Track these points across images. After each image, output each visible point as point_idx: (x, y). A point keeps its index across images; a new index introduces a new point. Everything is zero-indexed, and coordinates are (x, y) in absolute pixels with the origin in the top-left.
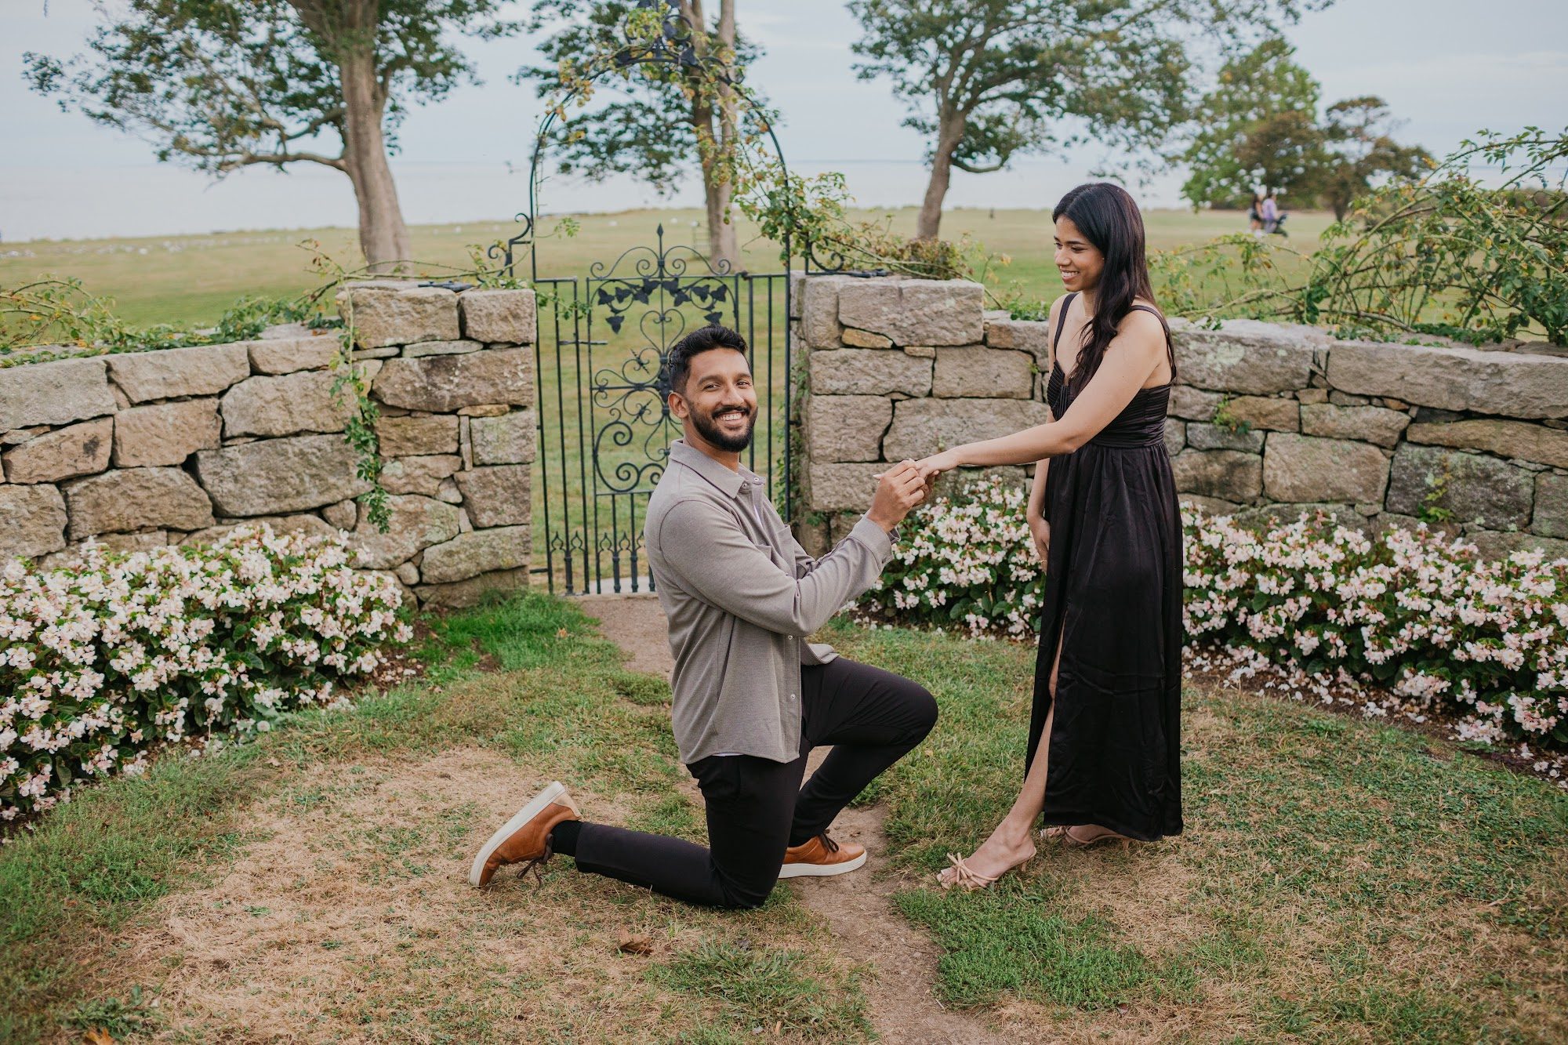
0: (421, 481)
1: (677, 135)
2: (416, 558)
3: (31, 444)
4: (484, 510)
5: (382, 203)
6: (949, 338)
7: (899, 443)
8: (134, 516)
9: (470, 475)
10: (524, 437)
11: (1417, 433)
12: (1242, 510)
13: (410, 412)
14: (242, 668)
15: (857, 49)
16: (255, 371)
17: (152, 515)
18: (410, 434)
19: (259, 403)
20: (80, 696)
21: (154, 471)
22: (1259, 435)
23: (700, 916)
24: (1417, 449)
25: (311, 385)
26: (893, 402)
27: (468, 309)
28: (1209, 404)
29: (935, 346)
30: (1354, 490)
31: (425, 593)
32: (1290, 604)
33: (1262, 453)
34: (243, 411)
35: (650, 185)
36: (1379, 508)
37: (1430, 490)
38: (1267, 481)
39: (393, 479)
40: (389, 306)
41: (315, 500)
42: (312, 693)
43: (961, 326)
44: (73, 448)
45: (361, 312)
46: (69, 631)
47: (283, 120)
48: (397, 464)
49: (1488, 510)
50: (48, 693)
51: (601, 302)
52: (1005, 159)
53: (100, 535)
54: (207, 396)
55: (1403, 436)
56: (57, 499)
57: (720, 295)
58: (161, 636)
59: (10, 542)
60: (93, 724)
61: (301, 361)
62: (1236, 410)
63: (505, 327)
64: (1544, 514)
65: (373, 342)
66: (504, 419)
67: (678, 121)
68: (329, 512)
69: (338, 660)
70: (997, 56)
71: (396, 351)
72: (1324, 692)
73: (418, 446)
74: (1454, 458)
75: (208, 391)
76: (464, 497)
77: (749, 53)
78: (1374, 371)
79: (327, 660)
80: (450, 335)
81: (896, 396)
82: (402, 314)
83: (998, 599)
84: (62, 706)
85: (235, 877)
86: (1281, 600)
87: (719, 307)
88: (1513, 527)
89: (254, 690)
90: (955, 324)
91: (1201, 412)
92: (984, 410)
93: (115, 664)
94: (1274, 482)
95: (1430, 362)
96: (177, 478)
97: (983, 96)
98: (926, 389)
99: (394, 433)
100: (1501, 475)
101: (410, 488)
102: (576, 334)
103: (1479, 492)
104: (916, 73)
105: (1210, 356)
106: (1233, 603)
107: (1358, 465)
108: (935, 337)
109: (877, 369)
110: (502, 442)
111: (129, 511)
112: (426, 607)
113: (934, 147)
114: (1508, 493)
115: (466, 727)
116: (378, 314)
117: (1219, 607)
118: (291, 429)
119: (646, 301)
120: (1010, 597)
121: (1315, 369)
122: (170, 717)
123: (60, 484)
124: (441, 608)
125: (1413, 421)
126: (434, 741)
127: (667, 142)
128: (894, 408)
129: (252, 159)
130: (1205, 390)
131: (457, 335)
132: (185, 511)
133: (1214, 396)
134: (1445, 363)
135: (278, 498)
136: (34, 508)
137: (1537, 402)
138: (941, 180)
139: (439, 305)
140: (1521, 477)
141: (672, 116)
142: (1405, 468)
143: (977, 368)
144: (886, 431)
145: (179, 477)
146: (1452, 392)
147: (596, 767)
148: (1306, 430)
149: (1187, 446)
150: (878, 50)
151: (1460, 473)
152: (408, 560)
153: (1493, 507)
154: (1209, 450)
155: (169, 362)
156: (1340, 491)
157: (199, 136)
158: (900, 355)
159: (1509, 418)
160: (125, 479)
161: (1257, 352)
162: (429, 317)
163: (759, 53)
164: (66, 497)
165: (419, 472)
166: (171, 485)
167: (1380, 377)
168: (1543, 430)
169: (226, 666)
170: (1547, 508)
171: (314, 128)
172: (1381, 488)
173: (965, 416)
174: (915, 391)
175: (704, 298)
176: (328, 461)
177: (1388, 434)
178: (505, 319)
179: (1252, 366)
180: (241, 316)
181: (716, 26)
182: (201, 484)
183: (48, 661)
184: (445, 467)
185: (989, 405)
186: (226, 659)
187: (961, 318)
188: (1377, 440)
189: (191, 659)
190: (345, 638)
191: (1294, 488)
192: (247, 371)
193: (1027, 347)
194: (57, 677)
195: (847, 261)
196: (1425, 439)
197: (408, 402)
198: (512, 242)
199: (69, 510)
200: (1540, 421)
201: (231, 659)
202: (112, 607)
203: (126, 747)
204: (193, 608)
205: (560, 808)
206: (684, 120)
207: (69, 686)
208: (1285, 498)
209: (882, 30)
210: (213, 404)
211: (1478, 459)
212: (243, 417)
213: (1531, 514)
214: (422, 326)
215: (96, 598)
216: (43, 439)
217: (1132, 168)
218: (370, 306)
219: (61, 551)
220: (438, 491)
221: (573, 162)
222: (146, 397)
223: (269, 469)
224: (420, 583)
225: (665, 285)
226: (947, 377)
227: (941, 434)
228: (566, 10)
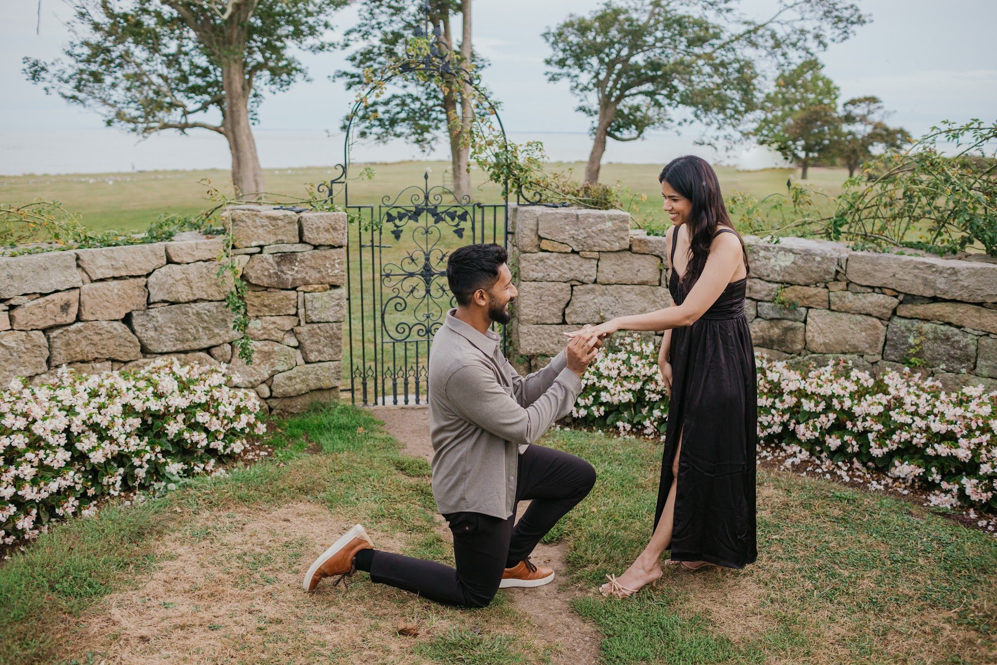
0: (273, 332)
1: (434, 115)
2: (269, 381)
3: (28, 305)
4: (312, 351)
5: (247, 155)
6: (608, 246)
7: (575, 313)
8: (90, 351)
9: (304, 329)
10: (338, 305)
11: (903, 311)
12: (792, 358)
13: (266, 289)
14: (158, 449)
15: (548, 62)
16: (169, 261)
17: (103, 351)
18: (267, 302)
19: (171, 281)
20: (56, 465)
21: (105, 323)
22: (803, 310)
23: (449, 612)
24: (903, 321)
25: (205, 271)
26: (572, 286)
27: (304, 224)
28: (772, 290)
29: (599, 252)
30: (863, 346)
31: (274, 403)
33: (805, 322)
34: (161, 286)
36: (879, 358)
37: (911, 347)
38: (808, 340)
39: (255, 331)
40: (255, 221)
41: (205, 343)
42: (202, 466)
43: (615, 239)
44: (54, 308)
45: (237, 225)
46: (50, 424)
47: (186, 102)
48: (258, 321)
49: (948, 360)
50: (36, 463)
51: (388, 221)
52: (641, 132)
53: (69, 363)
54: (139, 276)
55: (894, 312)
56: (43, 340)
57: (463, 217)
58: (107, 428)
59: (13, 367)
60: (64, 484)
61: (199, 255)
62: (789, 294)
63: (328, 236)
64: (984, 363)
65: (245, 244)
66: (326, 293)
67: (435, 106)
68: (214, 351)
69: (219, 445)
70: (636, 68)
71: (258, 250)
72: (844, 474)
73: (271, 310)
74: (927, 327)
75: (139, 273)
76: (300, 342)
77: (480, 64)
78: (876, 271)
79: (212, 445)
80: (293, 240)
81: (574, 283)
82: (263, 226)
83: (638, 412)
84: (44, 472)
85: (153, 583)
86: (817, 415)
87: (463, 224)
88: (964, 371)
89: (166, 464)
90: (612, 238)
91: (767, 296)
92: (629, 292)
93: (78, 446)
94: (813, 340)
95: (912, 266)
96: (119, 328)
97: (627, 93)
98: (593, 278)
99: (256, 302)
100: (956, 338)
101: (265, 336)
102: (372, 241)
103: (942, 348)
104: (585, 78)
105: (773, 260)
106: (787, 417)
107: (865, 330)
108: (599, 246)
109: (562, 265)
110: (324, 308)
111: (88, 348)
112: (274, 412)
113: (596, 124)
114: (961, 349)
115: (300, 489)
116: (248, 226)
117: (777, 419)
118: (191, 298)
119: (417, 221)
120: (645, 411)
121: (839, 269)
122: (112, 480)
123: (45, 331)
124: (283, 413)
125: (901, 303)
126: (280, 498)
127: (427, 119)
128: (572, 290)
129: (166, 126)
130: (769, 282)
131: (297, 240)
132: (123, 349)
133: (775, 286)
134: (921, 266)
135: (182, 341)
136: (28, 346)
137: (979, 292)
138: (600, 146)
139: (286, 221)
140: (969, 340)
141: (431, 103)
142: (895, 333)
143: (625, 266)
144: (567, 305)
146: (925, 285)
147: (383, 516)
148: (833, 307)
149: (757, 317)
150: (562, 63)
151: (931, 336)
152: (263, 382)
153: (951, 358)
154: (772, 319)
155: (115, 255)
156: (855, 347)
157: (132, 111)
158: (577, 257)
159: (961, 302)
160: (86, 328)
161: (802, 258)
162: (280, 228)
163: (486, 64)
164: (48, 339)
165: (271, 326)
166: (115, 332)
167: (880, 275)
168: (983, 310)
169: (148, 448)
170: (986, 359)
171: (205, 107)
172: (881, 345)
173: (617, 296)
174: (586, 280)
175: (453, 219)
176: (214, 319)
177: (885, 311)
178: (327, 231)
179: (799, 267)
180: (161, 226)
181: (460, 47)
182: (133, 332)
183: (36, 443)
184: (288, 323)
185: (633, 289)
186: (149, 443)
187: (616, 234)
188: (878, 315)
189: (127, 443)
190: (224, 431)
191: (825, 344)
192: (164, 261)
193: (657, 253)
194: (42, 453)
195: (544, 197)
196: (908, 315)
197: (266, 282)
198: (333, 182)
199: (50, 348)
200: (981, 304)
201: (151, 444)
202: (77, 409)
203: (84, 498)
204: (128, 410)
205: (361, 541)
206: (438, 105)
207: (49, 459)
208: (820, 351)
209: (564, 50)
210: (142, 280)
211: (942, 327)
212: (161, 290)
213: (976, 362)
214: (275, 234)
215: (67, 403)
216: (35, 302)
217: (721, 139)
218: (243, 221)
219: (44, 373)
220: (283, 339)
221: (368, 131)
222: (101, 277)
223: (177, 323)
224: (271, 397)
225: (428, 210)
226: (606, 271)
227: (602, 307)
228: (365, 35)
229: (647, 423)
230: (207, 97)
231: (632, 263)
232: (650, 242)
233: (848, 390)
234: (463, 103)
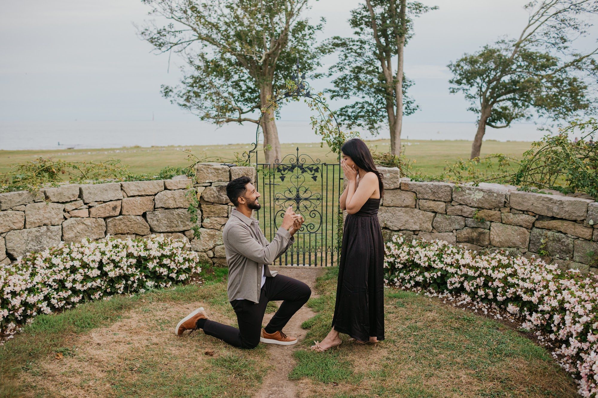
0: (216, 225)
1: (381, 113)
2: (213, 249)
3: (97, 206)
5: (272, 136)
8: (126, 229)
11: (538, 224)
12: (483, 249)
13: (213, 203)
14: (143, 274)
15: (451, 82)
16: (166, 189)
17: (131, 230)
18: (213, 210)
19: (166, 198)
20: (91, 276)
21: (133, 217)
22: (488, 223)
23: (234, 349)
24: (538, 230)
25: (183, 194)
27: (232, 172)
28: (472, 212)
30: (519, 244)
31: (215, 260)
32: (478, 280)
33: (490, 229)
34: (161, 200)
35: (369, 131)
36: (526, 250)
37: (542, 244)
38: (491, 239)
39: (206, 224)
40: (208, 170)
41: (182, 228)
42: (165, 284)
43: (391, 183)
44: (109, 208)
45: (199, 172)
46: (92, 258)
47: (243, 107)
48: (208, 219)
49: (560, 252)
50: (83, 274)
51: (278, 172)
52: (509, 123)
53: (116, 234)
54: (151, 195)
55: (533, 224)
56: (103, 223)
57: (317, 170)
58: (119, 262)
59: (89, 234)
60: (95, 284)
61: (180, 186)
62: (481, 214)
64: (577, 254)
65: (202, 181)
67: (382, 108)
68: (186, 233)
69: (174, 275)
70: (504, 85)
71: (209, 184)
72: (486, 310)
73: (215, 214)
74: (549, 233)
75: (151, 194)
77: (409, 83)
78: (524, 202)
79: (170, 275)
80: (226, 180)
82: (212, 173)
83: (392, 273)
84: (87, 278)
86: (475, 278)
87: (316, 174)
88: (568, 258)
89: (146, 281)
91: (470, 214)
92: (399, 211)
93: (104, 269)
94: (493, 240)
95: (541, 199)
96: (139, 219)
97: (498, 99)
99: (208, 209)
100: (564, 240)
101: (212, 227)
102: (270, 182)
103: (557, 246)
104: (474, 90)
105: (473, 195)
106: (463, 279)
107: (520, 234)
111: (125, 228)
112: (215, 265)
113: (480, 118)
114: (566, 246)
115: (202, 297)
116: (204, 173)
117: (457, 280)
118: (175, 206)
119: (293, 172)
120: (397, 274)
121: (506, 201)
122: (119, 286)
123: (105, 219)
125: (537, 220)
126: (190, 300)
127: (376, 116)
129: (228, 121)
130: (471, 207)
132: (141, 229)
133: (474, 209)
134: (546, 200)
135: (170, 227)
136: (96, 225)
137: (574, 214)
138: (482, 131)
139: (223, 170)
140: (569, 241)
141: (379, 106)
142: (534, 236)
143: (397, 197)
145: (140, 219)
146: (548, 210)
148: (503, 222)
149: (466, 226)
150: (459, 82)
151: (551, 239)
152: (211, 250)
153: (562, 251)
154: (473, 228)
155: (139, 185)
156: (514, 243)
157: (214, 113)
159: (565, 220)
160: (124, 218)
161: (487, 194)
162: (220, 174)
163: (412, 84)
164: (106, 223)
165: (215, 222)
166: (138, 221)
167: (526, 204)
168: (576, 224)
169: (138, 273)
170: (578, 252)
171: (252, 110)
172: (527, 243)
173: (393, 213)
175: (311, 171)
176: (187, 217)
177: (529, 224)
179: (486, 199)
180: (166, 172)
181: (396, 74)
182: (147, 222)
183: (85, 266)
184: (223, 221)
185: (401, 210)
186: (139, 271)
187: (392, 180)
188: (525, 226)
189: (127, 270)
190: (177, 269)
191: (500, 242)
192: (163, 188)
193: (413, 190)
194: (86, 270)
196: (540, 226)
197: (212, 200)
198: (250, 152)
199: (106, 226)
200: (575, 221)
201: (141, 272)
202: (106, 252)
203: (106, 293)
204: (130, 255)
206: (384, 108)
207: (89, 273)
208: (497, 246)
209: (460, 75)
210: (152, 198)
211: (557, 234)
212: (161, 202)
213: (573, 254)
214: (218, 177)
215: (102, 250)
216: (101, 205)
218: (202, 170)
219: (103, 238)
220: (221, 228)
221: (342, 123)
222: (132, 195)
223: (168, 218)
224: (214, 257)
225: (298, 167)
226: (388, 200)
227: (385, 219)
228: (341, 69)
229: (396, 280)
230: (254, 104)
231: (401, 196)
232: (410, 184)
233: (491, 265)
234: (397, 106)
